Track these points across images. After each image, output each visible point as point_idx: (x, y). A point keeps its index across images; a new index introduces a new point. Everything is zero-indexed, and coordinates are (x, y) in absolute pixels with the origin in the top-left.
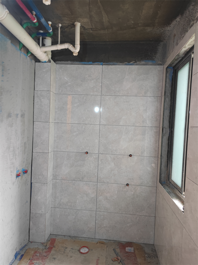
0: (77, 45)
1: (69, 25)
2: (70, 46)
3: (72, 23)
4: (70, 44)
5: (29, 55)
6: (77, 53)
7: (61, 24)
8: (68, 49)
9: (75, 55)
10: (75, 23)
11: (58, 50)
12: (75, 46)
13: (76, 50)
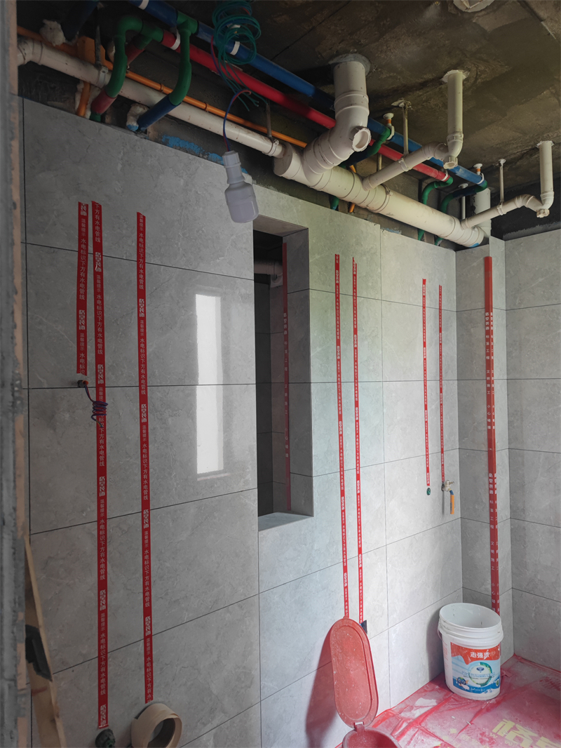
0: (546, 192)
1: (525, 153)
2: (528, 199)
3: (530, 147)
4: (528, 196)
5: (440, 242)
6: (548, 211)
7: (504, 158)
8: (523, 207)
9: (541, 216)
10: (538, 145)
11: (500, 216)
12: (541, 195)
13: (543, 205)
